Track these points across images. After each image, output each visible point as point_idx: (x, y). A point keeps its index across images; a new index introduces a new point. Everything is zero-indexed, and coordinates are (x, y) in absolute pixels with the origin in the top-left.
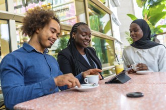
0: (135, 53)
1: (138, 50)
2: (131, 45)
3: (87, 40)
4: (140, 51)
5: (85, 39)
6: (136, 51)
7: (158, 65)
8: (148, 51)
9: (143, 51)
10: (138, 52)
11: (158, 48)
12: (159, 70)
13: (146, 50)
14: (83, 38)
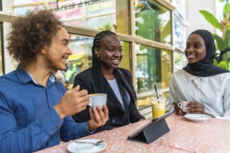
0: (188, 81)
1: (194, 78)
2: (184, 69)
3: (117, 57)
4: (196, 79)
5: (113, 56)
6: (190, 79)
7: (223, 103)
8: (209, 79)
9: (201, 80)
10: (192, 81)
11: (225, 76)
12: (224, 111)
13: (206, 79)
14: (110, 54)
